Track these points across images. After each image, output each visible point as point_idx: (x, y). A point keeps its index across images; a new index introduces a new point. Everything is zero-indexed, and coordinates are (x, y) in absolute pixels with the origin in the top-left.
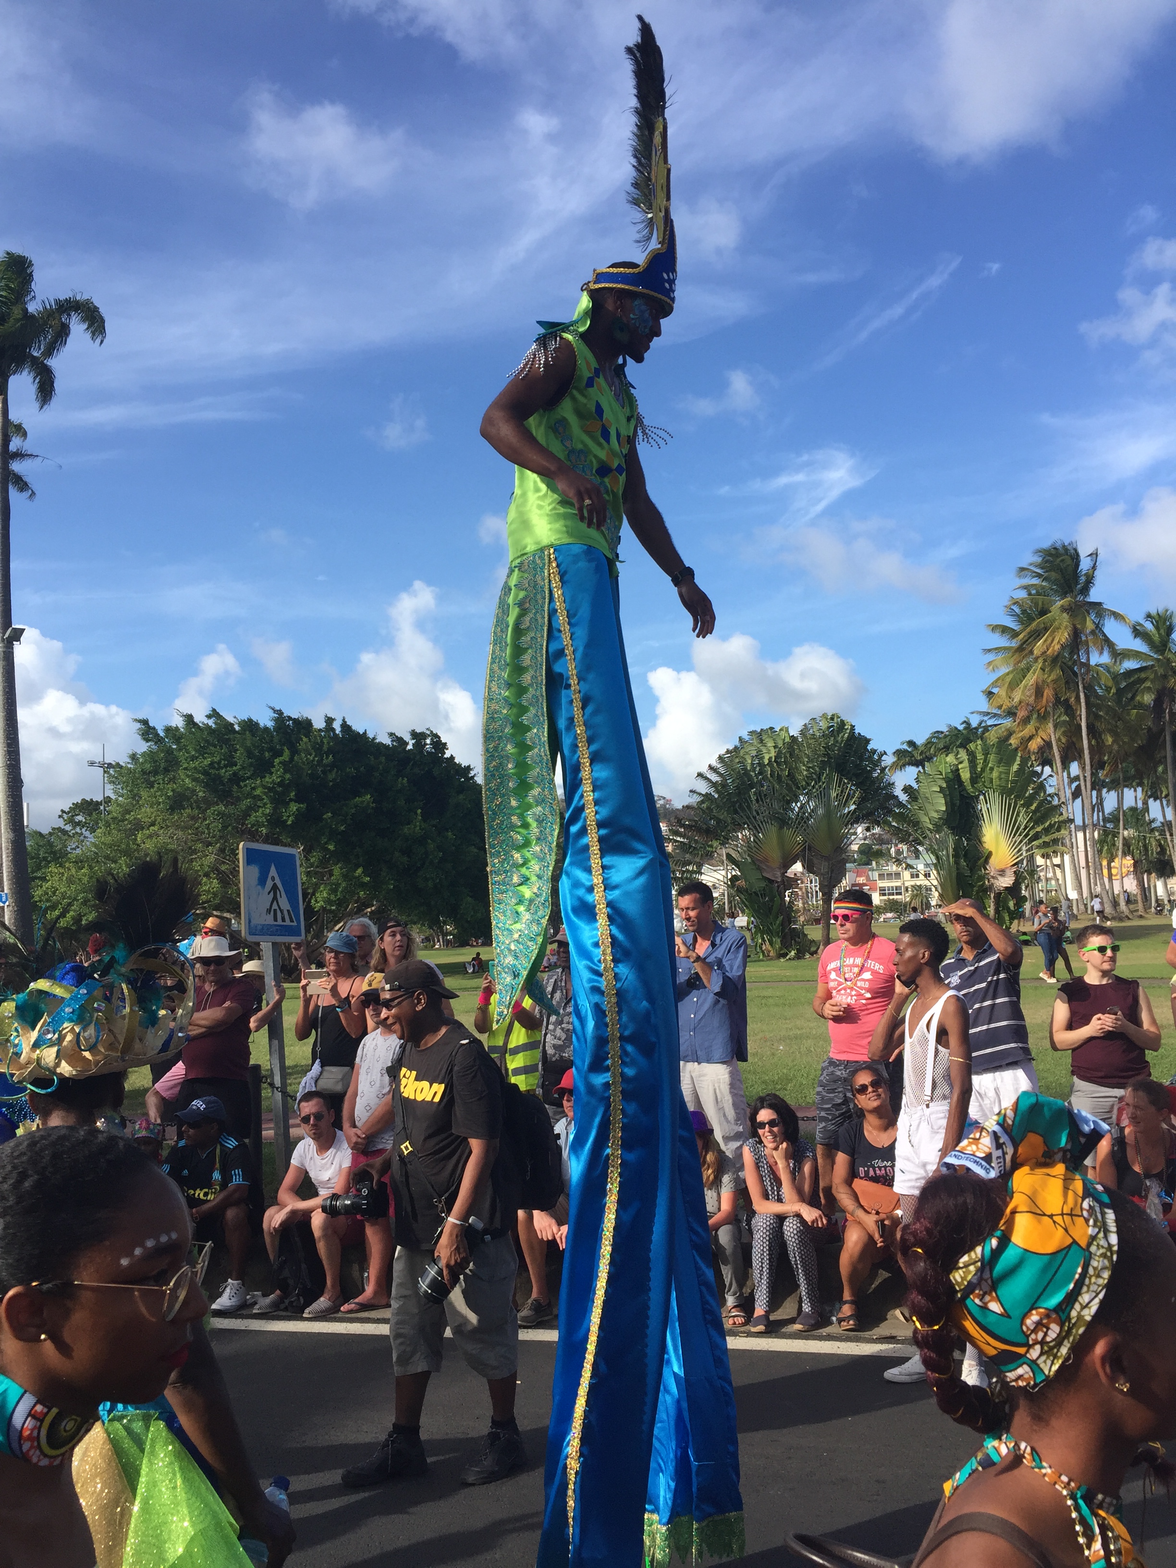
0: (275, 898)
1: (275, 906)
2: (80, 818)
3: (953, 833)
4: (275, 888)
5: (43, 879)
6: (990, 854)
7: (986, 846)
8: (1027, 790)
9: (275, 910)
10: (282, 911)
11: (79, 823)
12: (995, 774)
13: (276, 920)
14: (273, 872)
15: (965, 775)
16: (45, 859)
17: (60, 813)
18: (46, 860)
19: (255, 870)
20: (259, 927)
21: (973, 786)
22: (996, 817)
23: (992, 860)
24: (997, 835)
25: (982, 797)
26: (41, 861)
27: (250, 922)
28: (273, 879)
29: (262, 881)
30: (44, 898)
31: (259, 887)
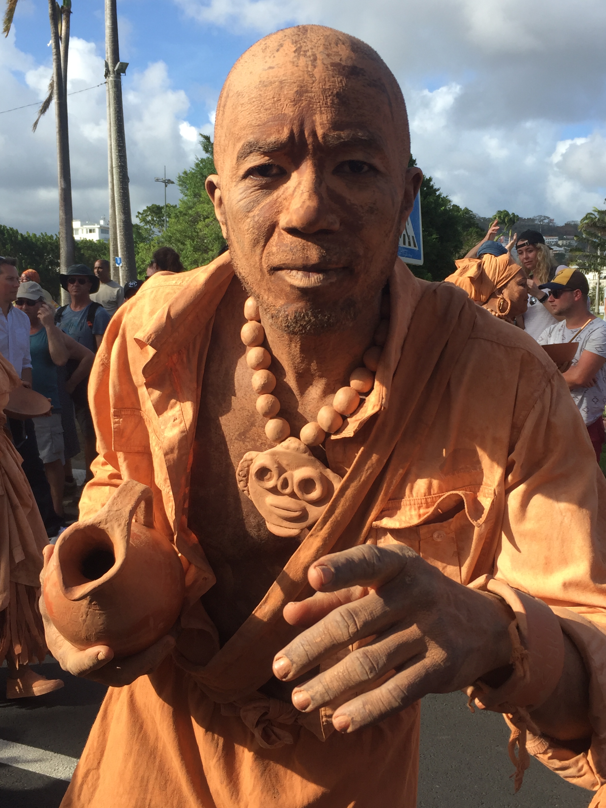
2: (149, 218)
10: (408, 237)
11: (148, 222)
17: (137, 214)
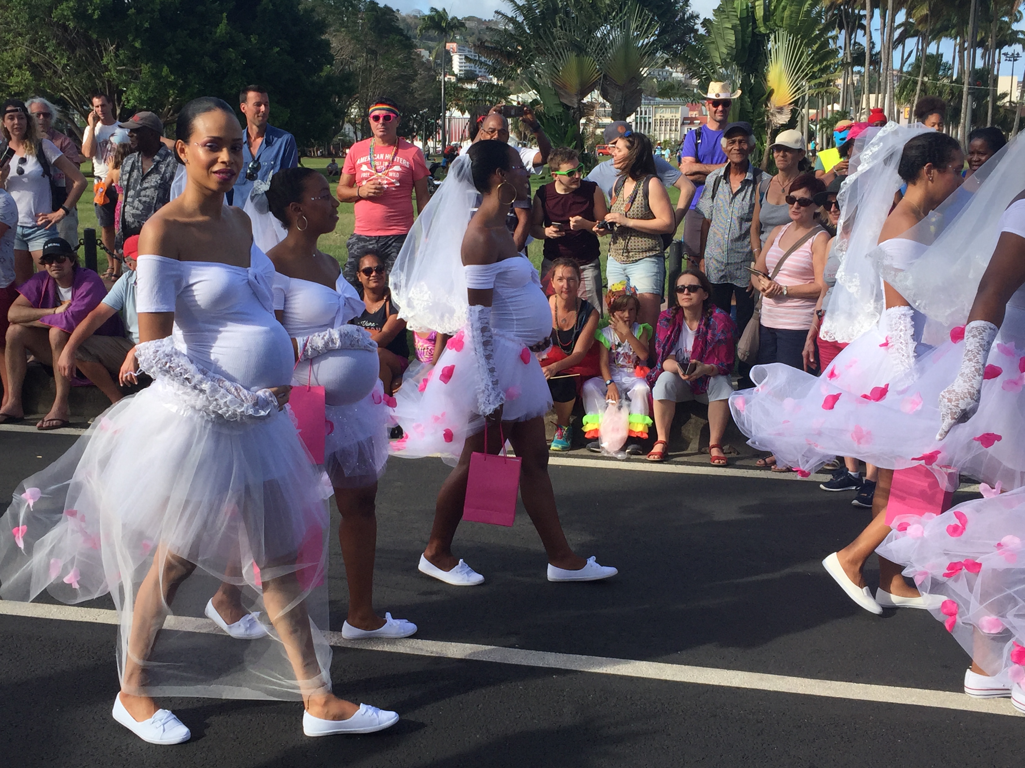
3: (741, 70)
6: (772, 92)
7: (770, 84)
8: (814, 30)
12: (787, 13)
15: (760, 12)
21: (765, 24)
22: (782, 56)
23: (774, 98)
24: (781, 74)
25: (772, 37)
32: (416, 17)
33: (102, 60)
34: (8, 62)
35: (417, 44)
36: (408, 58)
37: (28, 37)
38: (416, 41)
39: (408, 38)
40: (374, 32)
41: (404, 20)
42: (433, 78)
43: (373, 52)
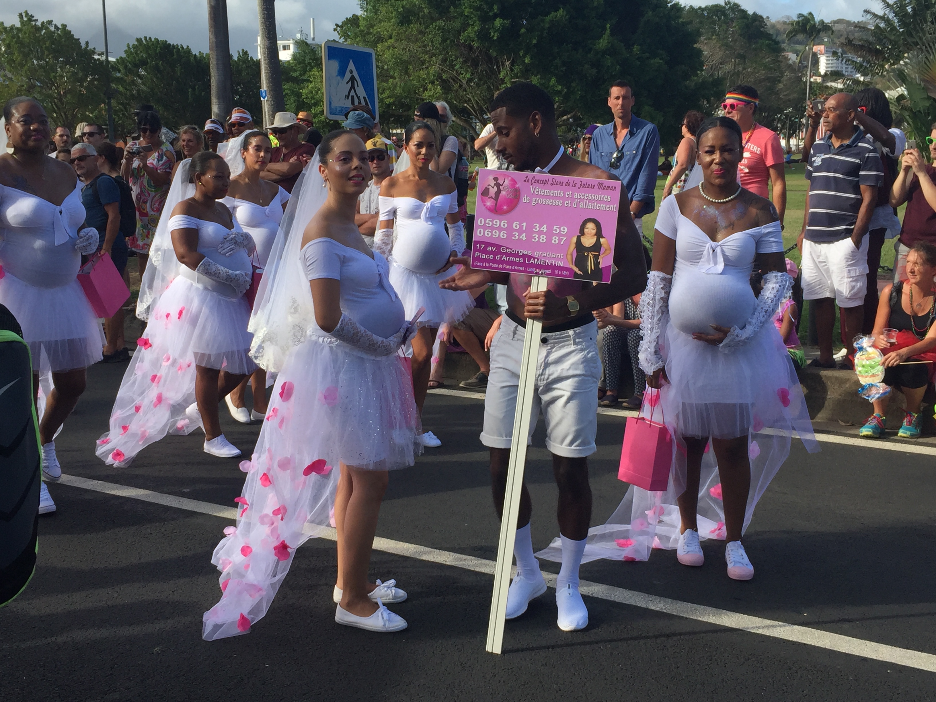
0: (353, 87)
1: (352, 93)
4: (353, 79)
5: (308, 81)
9: (353, 97)
10: (358, 98)
13: (353, 103)
14: (351, 66)
16: (310, 64)
17: (334, 28)
18: (311, 66)
19: (335, 65)
20: (339, 109)
26: (307, 66)
27: (330, 103)
28: (351, 72)
29: (342, 72)
30: (309, 96)
31: (339, 77)
32: (785, 23)
33: (500, 74)
34: (424, 80)
35: (786, 48)
36: (776, 61)
37: (440, 57)
38: (783, 46)
39: (777, 43)
40: (744, 38)
41: (773, 26)
42: (799, 79)
43: (742, 57)
